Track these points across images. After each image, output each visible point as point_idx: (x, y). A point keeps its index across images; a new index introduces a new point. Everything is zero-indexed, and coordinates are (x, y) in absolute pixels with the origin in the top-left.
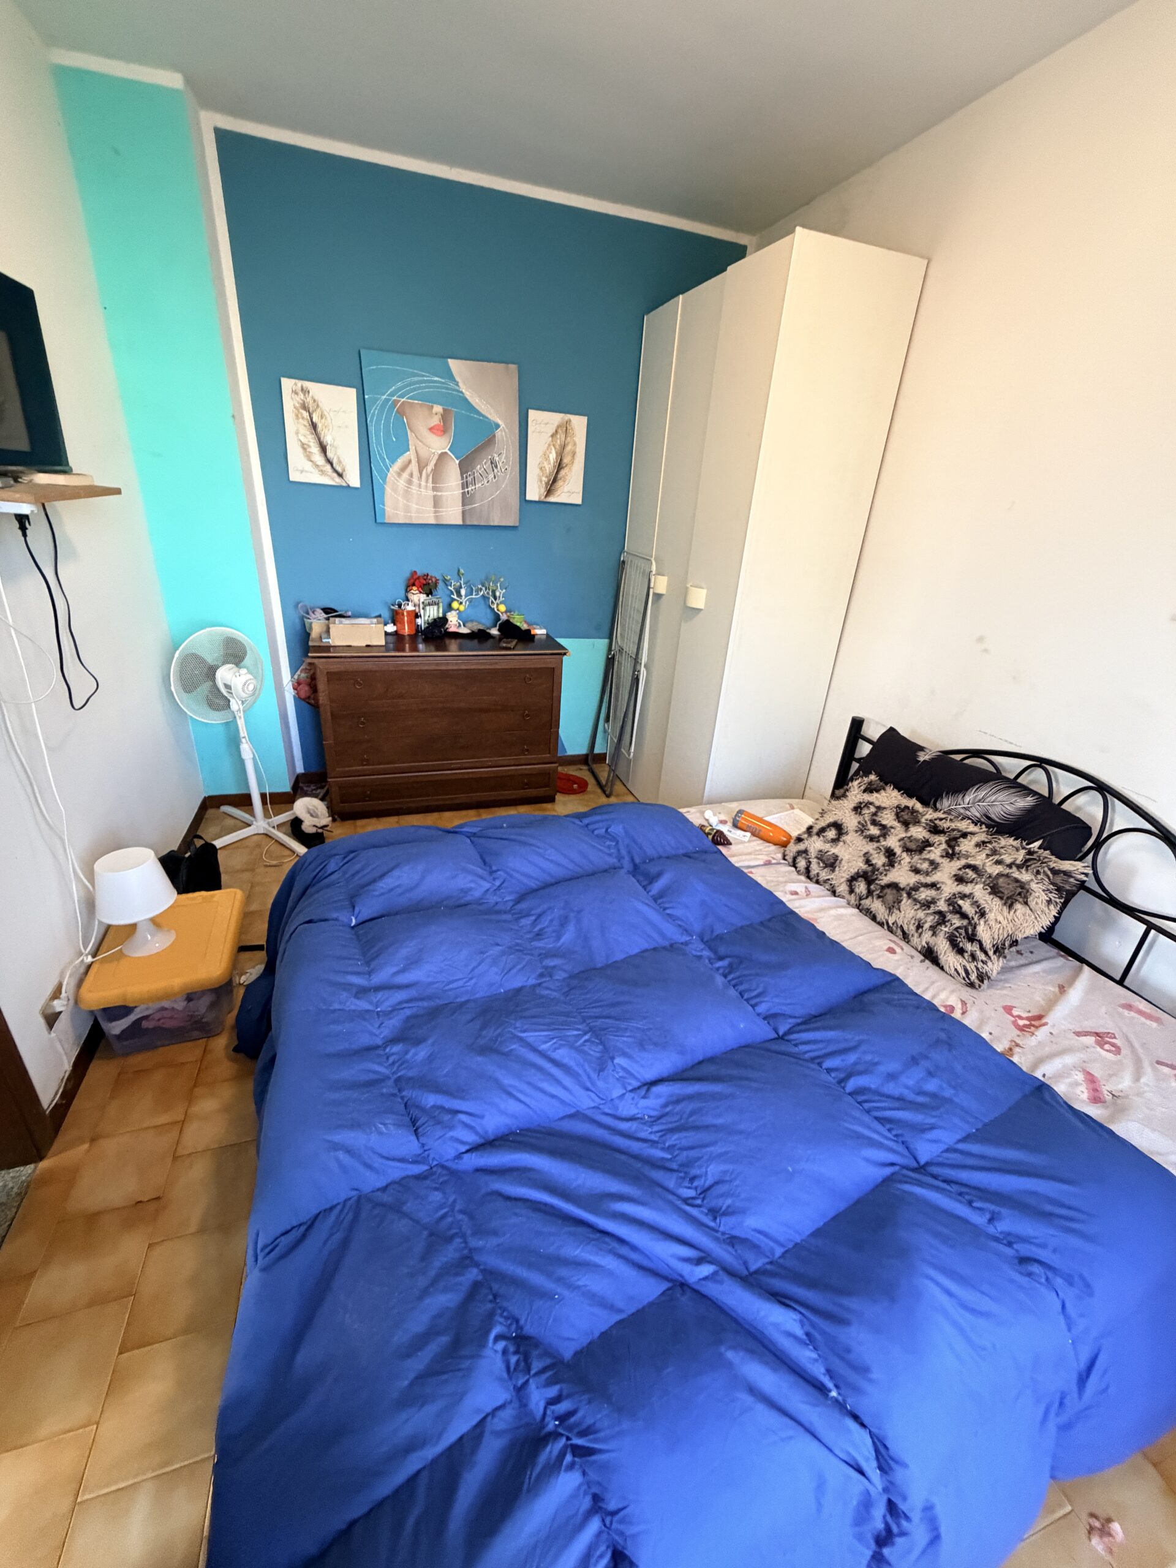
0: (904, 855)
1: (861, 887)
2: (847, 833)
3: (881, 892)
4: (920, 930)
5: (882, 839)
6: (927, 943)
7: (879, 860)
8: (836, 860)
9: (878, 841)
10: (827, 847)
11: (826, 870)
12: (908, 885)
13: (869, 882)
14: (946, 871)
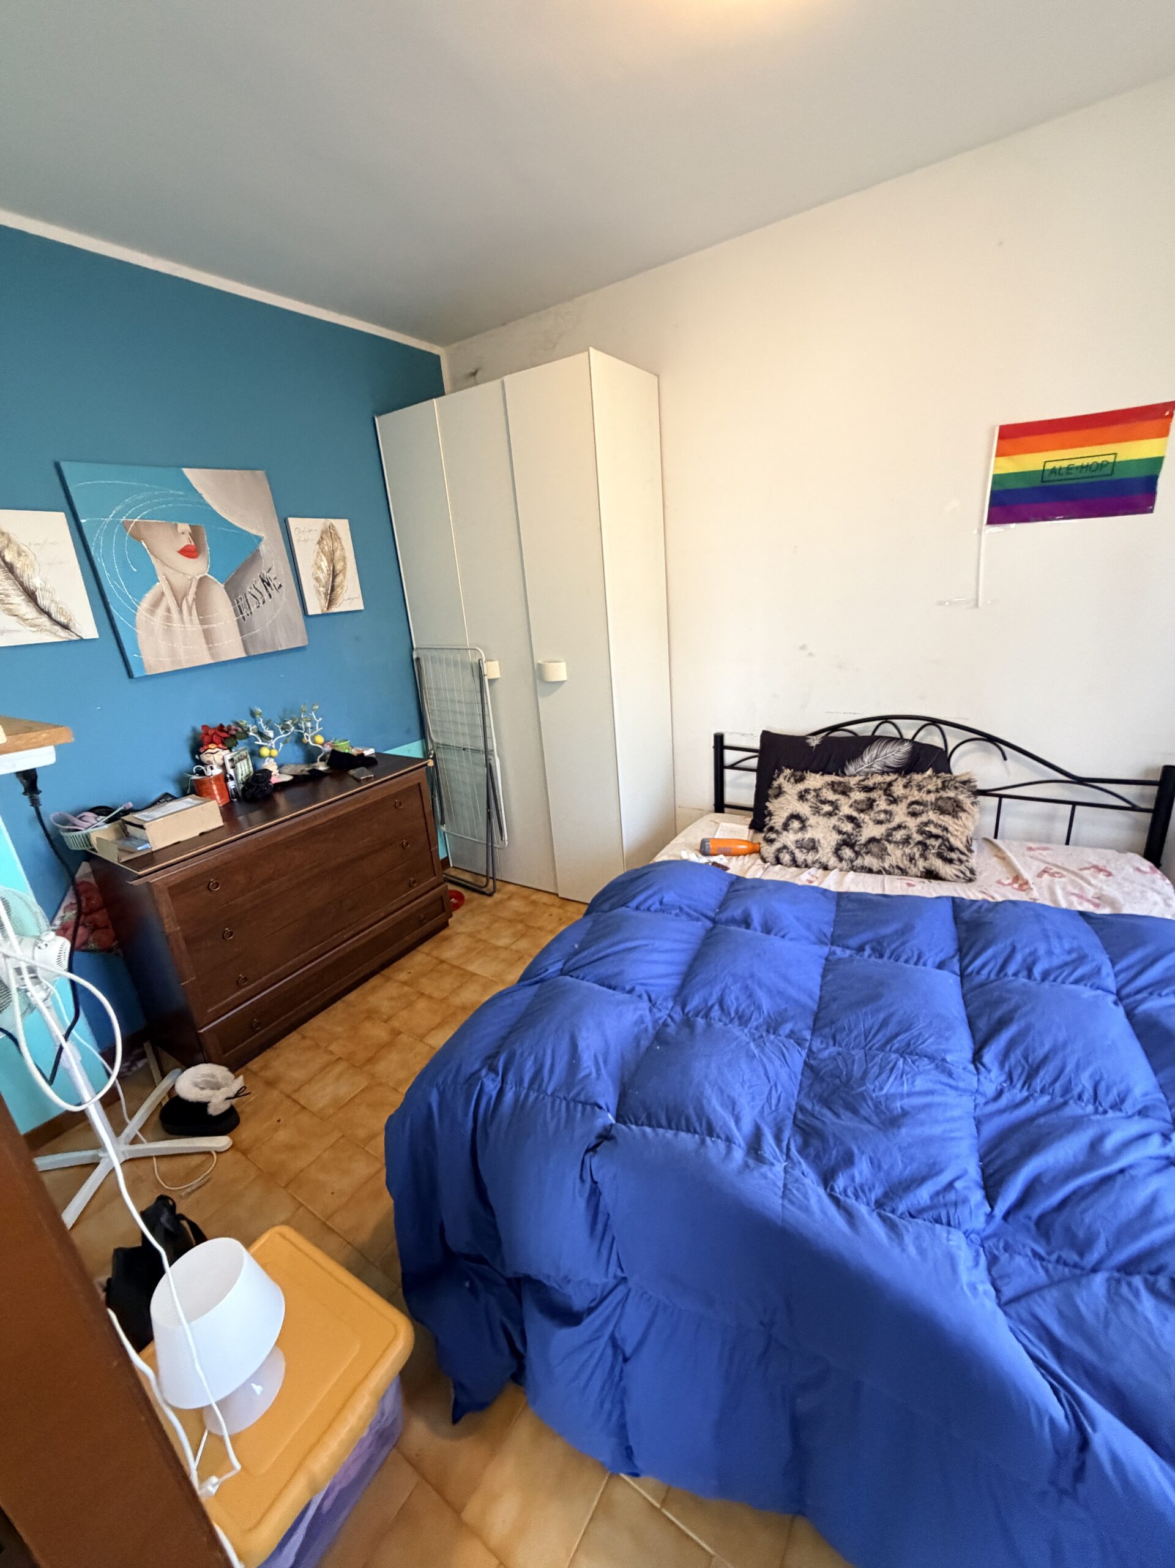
0: (862, 815)
1: (847, 853)
2: (807, 819)
3: (867, 848)
4: (913, 861)
5: (837, 812)
6: (924, 868)
7: (848, 827)
8: (815, 842)
9: (836, 814)
10: (800, 836)
11: (810, 853)
12: (882, 834)
13: (852, 846)
14: (900, 813)
